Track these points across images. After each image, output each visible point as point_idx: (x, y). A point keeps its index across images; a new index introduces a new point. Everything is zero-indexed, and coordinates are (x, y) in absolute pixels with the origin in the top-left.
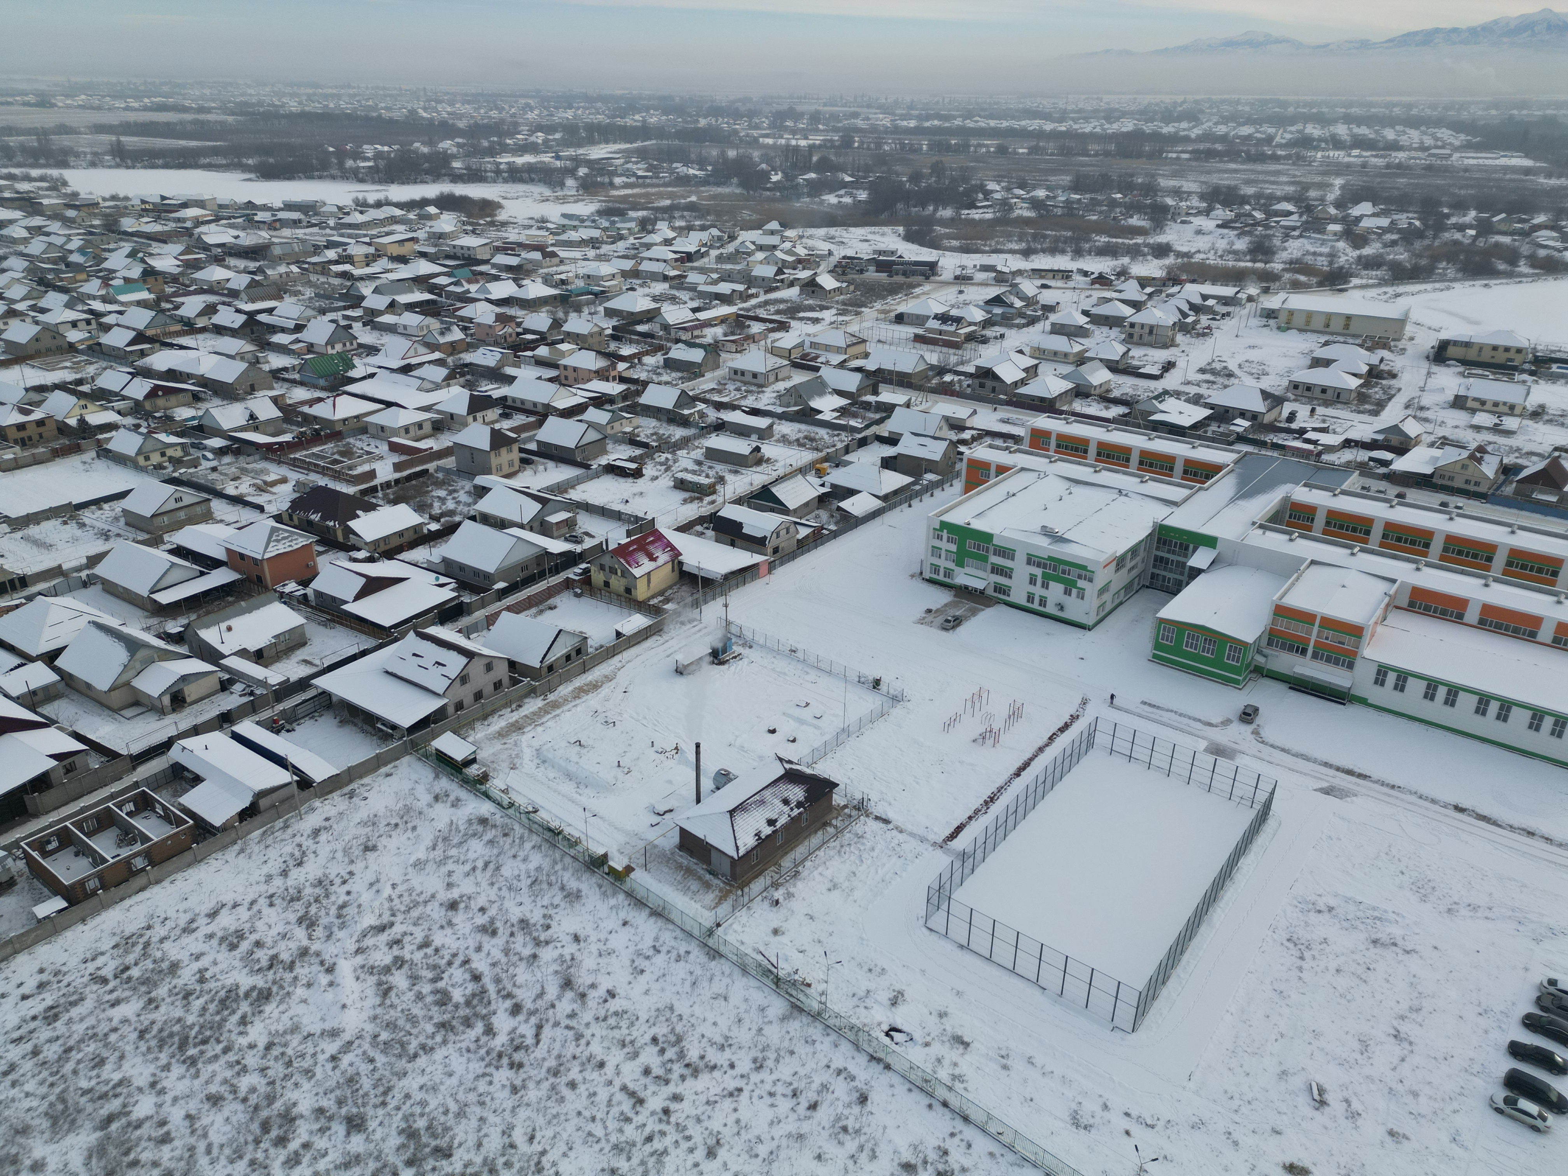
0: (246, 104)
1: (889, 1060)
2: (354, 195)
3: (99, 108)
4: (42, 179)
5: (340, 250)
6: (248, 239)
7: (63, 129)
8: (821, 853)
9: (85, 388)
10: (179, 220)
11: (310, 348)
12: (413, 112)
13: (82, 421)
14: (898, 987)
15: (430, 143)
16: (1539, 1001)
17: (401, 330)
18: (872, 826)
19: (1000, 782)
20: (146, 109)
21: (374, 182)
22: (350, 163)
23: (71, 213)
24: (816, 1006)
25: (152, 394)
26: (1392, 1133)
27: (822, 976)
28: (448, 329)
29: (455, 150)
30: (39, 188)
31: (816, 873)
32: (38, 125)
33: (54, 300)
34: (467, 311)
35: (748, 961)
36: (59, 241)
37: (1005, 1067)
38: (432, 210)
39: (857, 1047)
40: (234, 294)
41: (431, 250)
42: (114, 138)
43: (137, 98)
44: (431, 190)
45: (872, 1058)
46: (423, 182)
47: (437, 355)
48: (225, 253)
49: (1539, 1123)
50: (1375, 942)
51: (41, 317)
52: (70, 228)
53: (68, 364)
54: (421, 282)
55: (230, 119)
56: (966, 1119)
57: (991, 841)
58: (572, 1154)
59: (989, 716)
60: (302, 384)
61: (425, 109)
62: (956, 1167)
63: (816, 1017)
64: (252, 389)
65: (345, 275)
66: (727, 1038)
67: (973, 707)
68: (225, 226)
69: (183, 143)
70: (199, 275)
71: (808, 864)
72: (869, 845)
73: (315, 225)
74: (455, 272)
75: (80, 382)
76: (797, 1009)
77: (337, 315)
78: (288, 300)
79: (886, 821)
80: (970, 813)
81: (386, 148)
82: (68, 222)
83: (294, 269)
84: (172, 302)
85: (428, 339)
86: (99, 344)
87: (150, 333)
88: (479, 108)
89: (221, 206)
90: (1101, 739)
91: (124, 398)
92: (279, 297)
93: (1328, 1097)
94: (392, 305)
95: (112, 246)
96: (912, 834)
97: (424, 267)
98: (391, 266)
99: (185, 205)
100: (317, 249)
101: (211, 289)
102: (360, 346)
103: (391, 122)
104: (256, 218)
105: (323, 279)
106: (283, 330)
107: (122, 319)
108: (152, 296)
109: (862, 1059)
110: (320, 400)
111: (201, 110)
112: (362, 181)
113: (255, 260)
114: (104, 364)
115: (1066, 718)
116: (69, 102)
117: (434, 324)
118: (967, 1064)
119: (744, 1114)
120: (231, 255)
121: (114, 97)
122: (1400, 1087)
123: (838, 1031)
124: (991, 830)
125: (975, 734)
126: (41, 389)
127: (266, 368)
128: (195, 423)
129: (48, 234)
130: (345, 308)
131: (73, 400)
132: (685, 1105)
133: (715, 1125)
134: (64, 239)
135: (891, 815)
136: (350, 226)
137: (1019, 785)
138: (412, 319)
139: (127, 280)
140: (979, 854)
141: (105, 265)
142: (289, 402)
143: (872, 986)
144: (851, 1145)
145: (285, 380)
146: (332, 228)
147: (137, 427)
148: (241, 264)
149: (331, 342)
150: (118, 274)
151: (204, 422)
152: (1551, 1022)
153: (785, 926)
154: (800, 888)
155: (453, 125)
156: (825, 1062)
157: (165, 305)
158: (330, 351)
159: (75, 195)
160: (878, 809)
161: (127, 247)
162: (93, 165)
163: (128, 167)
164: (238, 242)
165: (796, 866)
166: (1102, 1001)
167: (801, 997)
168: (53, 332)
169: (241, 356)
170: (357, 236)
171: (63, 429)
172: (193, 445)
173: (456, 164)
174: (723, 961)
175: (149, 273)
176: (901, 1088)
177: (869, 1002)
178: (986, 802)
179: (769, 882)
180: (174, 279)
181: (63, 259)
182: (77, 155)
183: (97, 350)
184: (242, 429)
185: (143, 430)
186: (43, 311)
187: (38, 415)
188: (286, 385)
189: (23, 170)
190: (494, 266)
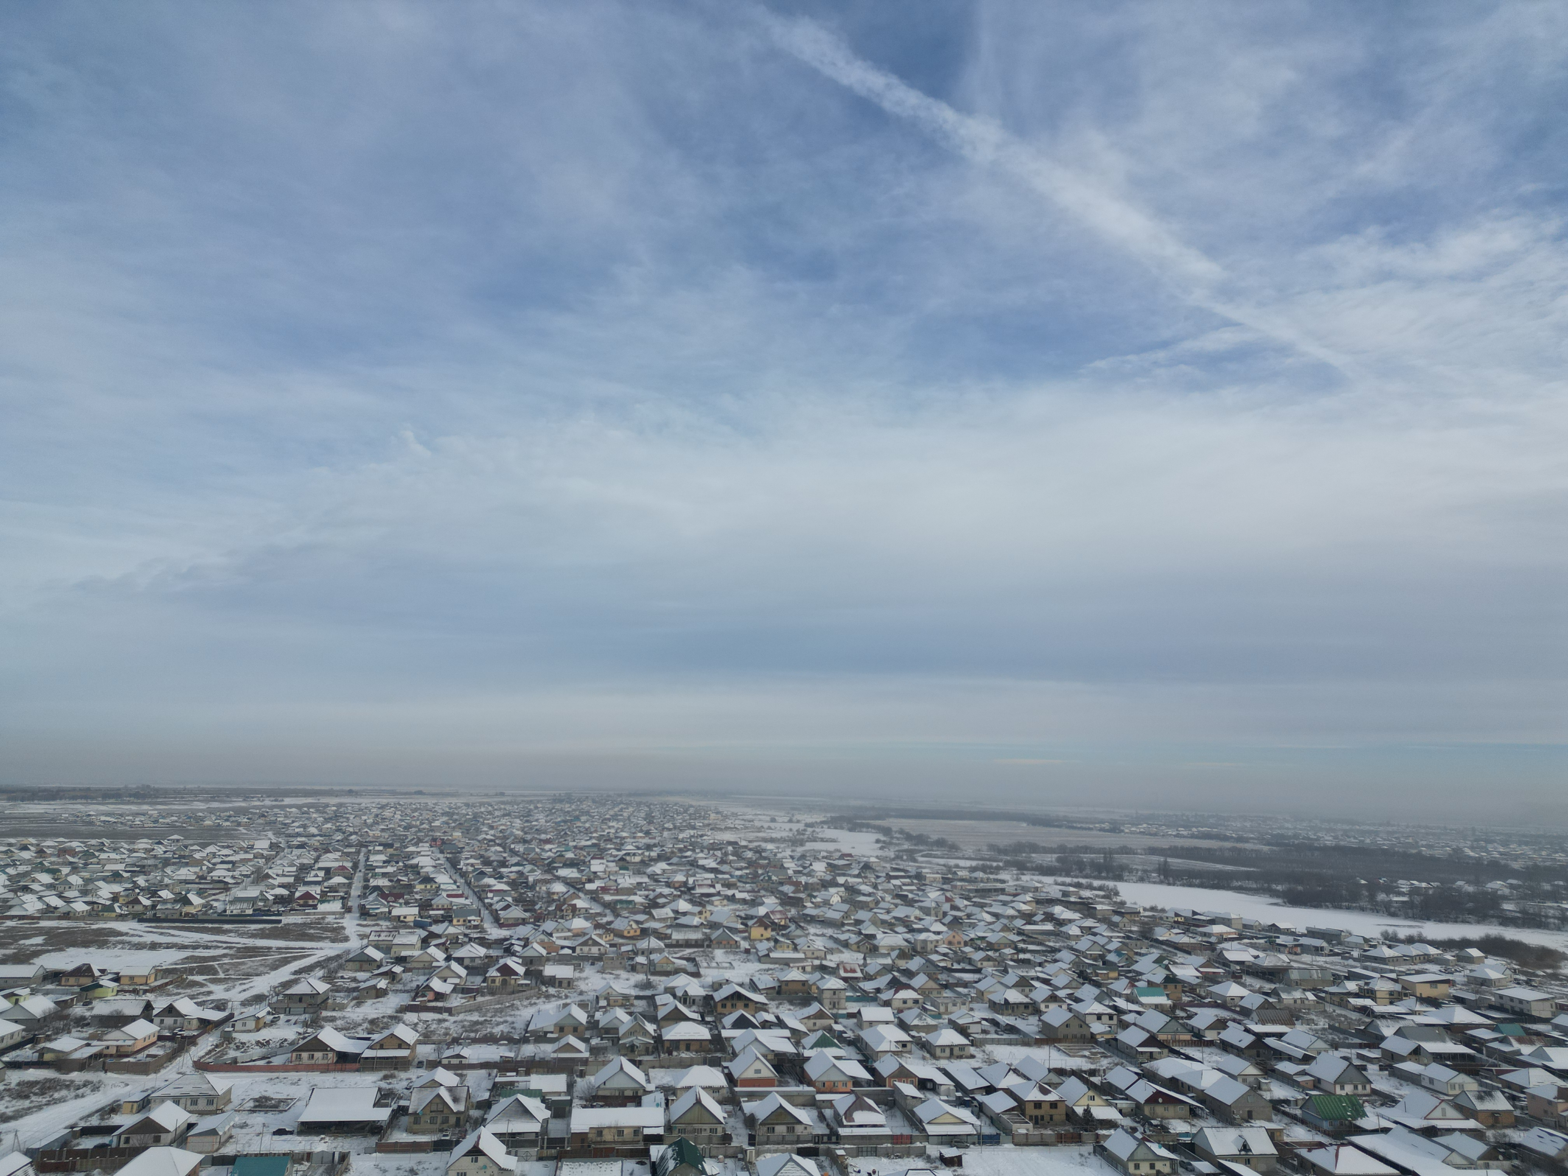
0: (1282, 836)
2: (1384, 928)
3: (1155, 835)
4: (1100, 888)
5: (1361, 983)
6: (1269, 960)
7: (1125, 850)
9: (1096, 1080)
10: (1205, 934)
11: (1317, 1083)
12: (1458, 851)
13: (1087, 1112)
15: (1476, 882)
17: (1426, 1083)
20: (1193, 836)
21: (1407, 917)
22: (1381, 897)
23: (1116, 919)
25: (1153, 1099)
28: (1489, 1094)
29: (1507, 891)
30: (1097, 896)
32: (1107, 846)
33: (1088, 991)
34: (1516, 1077)
36: (1102, 941)
38: (1475, 952)
40: (1246, 1012)
41: (1471, 997)
42: (1162, 859)
43: (1186, 827)
44: (1475, 931)
46: (1464, 922)
47: (1471, 1124)
48: (1243, 971)
51: (1075, 1006)
52: (1113, 931)
53: (1087, 1053)
54: (1455, 1031)
55: (1266, 848)
60: (1303, 1122)
61: (1472, 848)
64: (1249, 1117)
65: (1364, 1010)
68: (1247, 945)
69: (1219, 867)
70: (1216, 989)
73: (1337, 954)
74: (1502, 1026)
75: (1093, 1073)
77: (1352, 1053)
78: (1300, 1027)
81: (1424, 885)
82: (1112, 926)
83: (1310, 996)
84: (1186, 1011)
85: (1461, 1101)
86: (1116, 1040)
87: (1161, 1037)
88: (1541, 849)
89: (1245, 926)
91: (1128, 1098)
92: (1290, 1023)
94: (1417, 1052)
95: (1143, 951)
97: (1461, 1015)
98: (1418, 1007)
99: (1213, 922)
100: (1337, 979)
101: (1223, 1004)
102: (1375, 1092)
103: (1432, 859)
104: (1278, 941)
105: (1339, 1011)
106: (1290, 1058)
107: (1140, 1020)
108: (1170, 1002)
110: (1321, 1145)
111: (1240, 839)
112: (1393, 915)
113: (1271, 981)
114: (1117, 1060)
116: (1133, 829)
117: (1470, 1085)
120: (1248, 973)
121: (1168, 827)
126: (1061, 1072)
127: (1267, 1096)
128: (1188, 1140)
129: (1095, 934)
130: (1361, 1046)
131: (1084, 1088)
134: (1107, 940)
136: (1376, 959)
138: (1441, 1073)
139: (1150, 984)
141: (1135, 967)
142: (1286, 1139)
145: (1285, 1114)
146: (1355, 960)
147: (1134, 1130)
148: (1257, 983)
149: (1340, 1081)
150: (1144, 977)
151: (1197, 1141)
155: (1506, 866)
157: (1181, 1014)
158: (1338, 1091)
159: (1123, 903)
161: (1156, 953)
162: (1141, 880)
163: (1169, 884)
164: (1257, 961)
168: (1080, 1019)
169: (1244, 1078)
170: (1382, 971)
171: (1070, 1115)
172: (1183, 1164)
173: (1508, 906)
175: (1171, 980)
180: (1191, 989)
181: (1102, 957)
182: (1131, 871)
183: (1113, 1046)
184: (1233, 1158)
185: (1138, 1135)
186: (1078, 1000)
187: (1053, 1097)
188: (1286, 1120)
189: (1088, 880)
190: (1557, 1027)
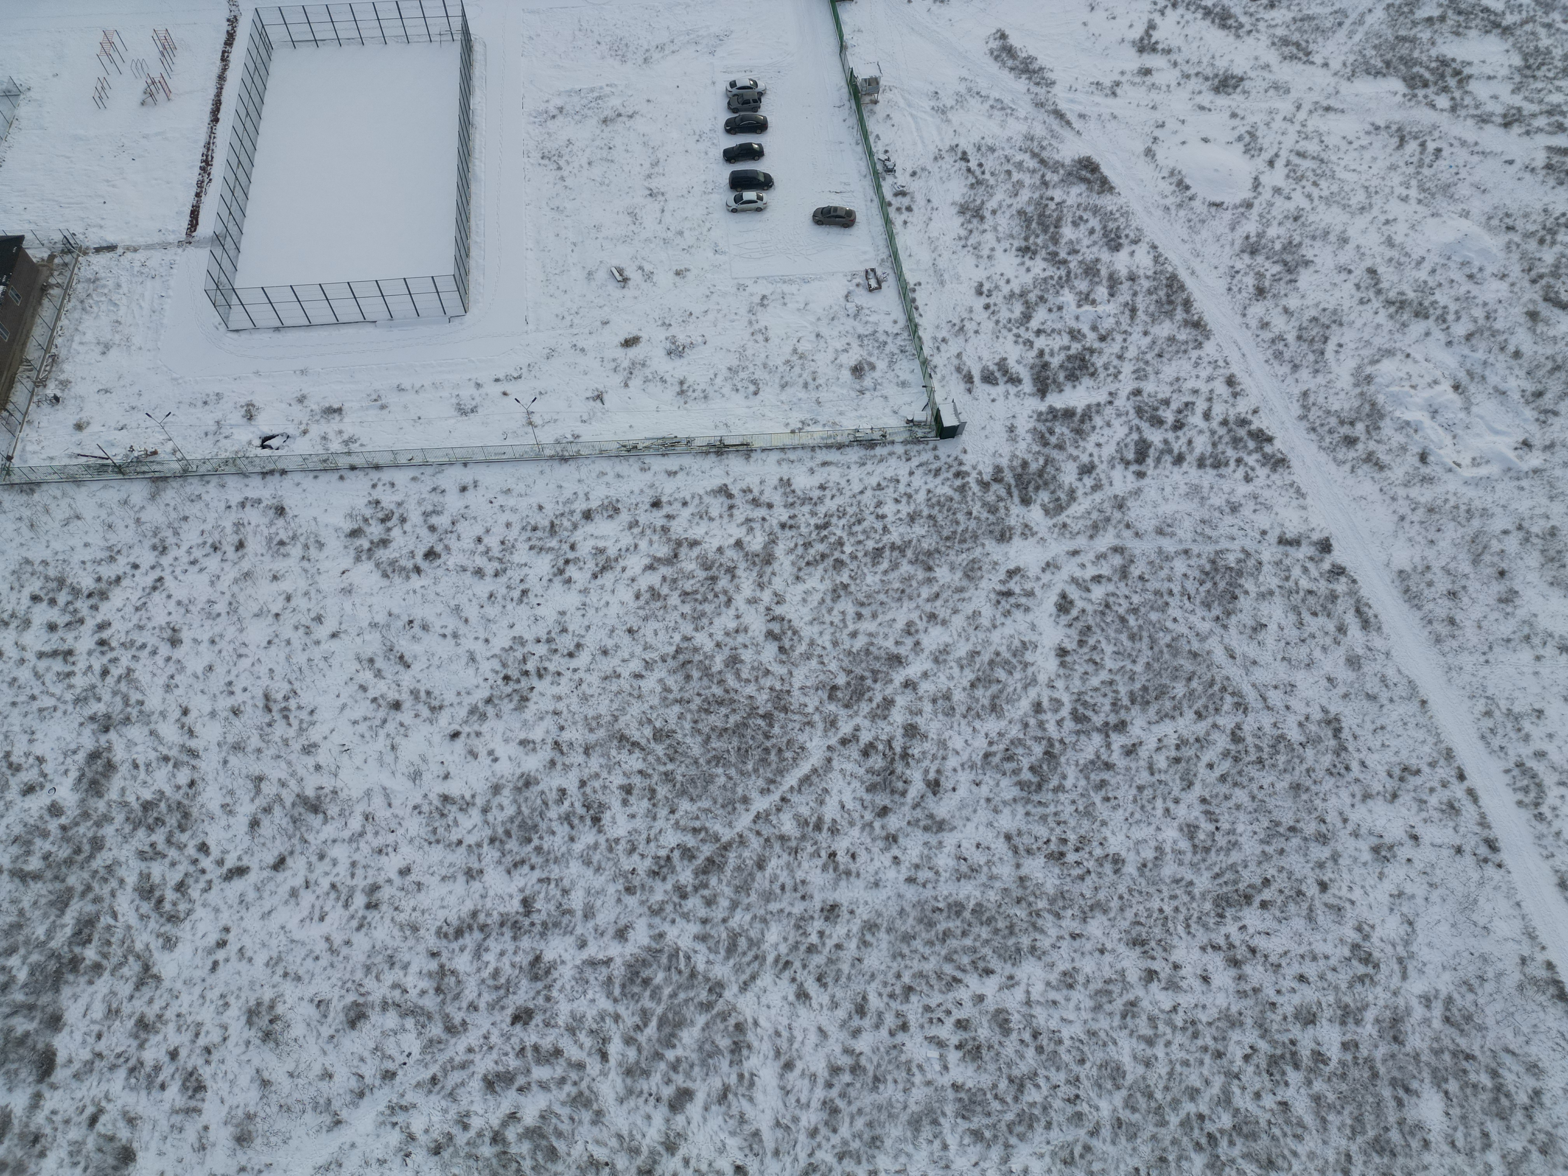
1: (281, 465)
8: (64, 322)
14: (243, 401)
16: (731, 108)
18: (99, 261)
19: (203, 138)
24: (176, 467)
26: (678, 273)
27: (162, 437)
31: (75, 345)
35: (73, 471)
37: (383, 407)
39: (244, 475)
45: (264, 474)
49: (760, 204)
50: (605, 121)
56: (377, 467)
57: (235, 208)
58: (39, 735)
59: (139, 65)
62: (393, 506)
63: (185, 474)
66: (110, 548)
67: (113, 61)
71: (58, 341)
72: (111, 284)
76: (160, 480)
79: (112, 248)
80: (194, 190)
90: (276, 34)
93: (627, 273)
96: (149, 247)
109: (256, 481)
115: (225, 27)
118: (349, 425)
119: (180, 592)
122: (670, 234)
123: (215, 472)
124: (228, 197)
125: (139, 95)
132: (116, 626)
133: (161, 619)
135: (111, 238)
137: (224, 130)
140: (233, 229)
143: (218, 415)
144: (296, 551)
152: (742, 119)
153: (84, 416)
154: (68, 370)
156: (223, 505)
160: (93, 239)
165: (47, 351)
166: (427, 302)
167: (155, 467)
174: (44, 487)
176: (307, 481)
177: (226, 431)
178: (203, 169)
179: (30, 385)
